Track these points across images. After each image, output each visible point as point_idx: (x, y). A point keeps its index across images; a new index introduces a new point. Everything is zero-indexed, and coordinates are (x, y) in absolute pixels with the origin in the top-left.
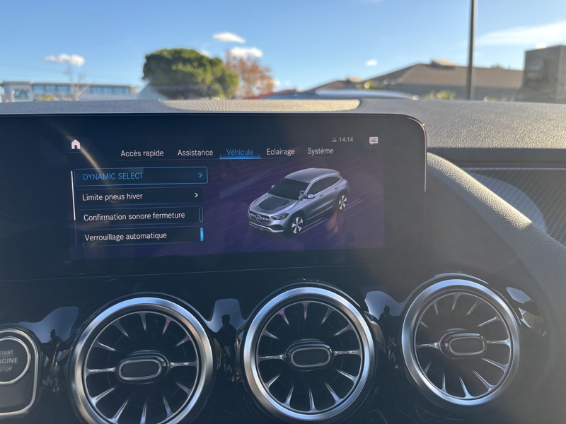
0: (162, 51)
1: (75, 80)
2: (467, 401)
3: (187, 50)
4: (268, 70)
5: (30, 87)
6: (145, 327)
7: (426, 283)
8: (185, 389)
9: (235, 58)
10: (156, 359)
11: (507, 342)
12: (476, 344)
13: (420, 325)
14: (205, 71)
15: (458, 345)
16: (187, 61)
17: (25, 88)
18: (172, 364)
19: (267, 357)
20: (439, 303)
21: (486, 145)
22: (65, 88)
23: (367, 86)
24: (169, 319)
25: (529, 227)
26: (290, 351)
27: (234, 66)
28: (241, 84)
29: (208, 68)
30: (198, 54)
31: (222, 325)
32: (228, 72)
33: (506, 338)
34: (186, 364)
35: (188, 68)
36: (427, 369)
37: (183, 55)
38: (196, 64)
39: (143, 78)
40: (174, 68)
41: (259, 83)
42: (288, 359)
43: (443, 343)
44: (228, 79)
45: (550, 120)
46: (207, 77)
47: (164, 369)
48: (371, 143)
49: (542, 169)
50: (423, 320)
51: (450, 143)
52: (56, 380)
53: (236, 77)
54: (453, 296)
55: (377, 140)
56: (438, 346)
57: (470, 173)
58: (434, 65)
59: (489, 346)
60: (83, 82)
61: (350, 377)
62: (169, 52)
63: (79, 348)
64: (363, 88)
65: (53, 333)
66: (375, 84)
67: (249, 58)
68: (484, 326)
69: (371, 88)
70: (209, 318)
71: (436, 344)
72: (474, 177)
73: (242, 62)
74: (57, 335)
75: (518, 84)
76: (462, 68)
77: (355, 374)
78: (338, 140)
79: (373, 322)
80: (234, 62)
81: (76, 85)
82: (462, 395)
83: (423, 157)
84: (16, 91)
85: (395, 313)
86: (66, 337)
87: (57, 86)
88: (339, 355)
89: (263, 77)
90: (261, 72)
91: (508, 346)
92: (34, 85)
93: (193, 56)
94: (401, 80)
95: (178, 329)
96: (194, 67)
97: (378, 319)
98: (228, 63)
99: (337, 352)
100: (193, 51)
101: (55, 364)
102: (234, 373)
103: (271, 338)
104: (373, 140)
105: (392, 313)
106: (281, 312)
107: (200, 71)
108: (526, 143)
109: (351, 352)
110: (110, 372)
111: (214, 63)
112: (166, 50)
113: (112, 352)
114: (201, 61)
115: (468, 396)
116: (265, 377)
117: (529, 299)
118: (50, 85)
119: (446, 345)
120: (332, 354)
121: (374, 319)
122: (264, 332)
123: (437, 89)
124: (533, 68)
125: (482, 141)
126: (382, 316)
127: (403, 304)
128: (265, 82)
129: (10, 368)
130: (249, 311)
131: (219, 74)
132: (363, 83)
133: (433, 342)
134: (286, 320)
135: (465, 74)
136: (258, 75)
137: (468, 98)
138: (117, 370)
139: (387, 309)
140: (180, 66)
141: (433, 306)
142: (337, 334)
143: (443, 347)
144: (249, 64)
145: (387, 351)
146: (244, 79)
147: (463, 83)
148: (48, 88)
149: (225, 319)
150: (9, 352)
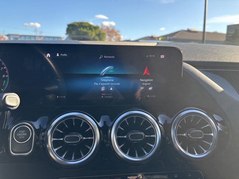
0: (74, 23)
1: (38, 34)
2: (196, 156)
3: (85, 23)
4: (119, 32)
5: (19, 37)
6: (74, 124)
7: (181, 111)
8: (89, 147)
9: (104, 26)
10: (78, 135)
11: (212, 134)
12: (200, 134)
13: (179, 127)
14: (92, 31)
15: (193, 134)
16: (85, 27)
17: (17, 37)
18: (84, 138)
19: (120, 137)
20: (186, 119)
21: (207, 60)
22: (33, 37)
23: (160, 39)
24: (83, 121)
25: (223, 91)
26: (129, 134)
27: (105, 30)
28: (107, 37)
29: (94, 30)
30: (89, 24)
31: (103, 125)
32: (102, 32)
33: (212, 133)
34: (89, 138)
35: (85, 30)
36: (181, 143)
37: (83, 24)
38: (88, 28)
39: (66, 34)
40: (79, 30)
41: (114, 37)
42: (128, 137)
43: (187, 134)
44: (102, 35)
45: (233, 52)
46: (93, 34)
47: (81, 139)
48: (161, 57)
49: (229, 70)
50: (180, 125)
51: (193, 59)
52: (41, 143)
53: (105, 34)
54: (191, 116)
55: (164, 57)
56: (185, 135)
57: (200, 71)
58: (189, 31)
59: (205, 136)
60: (41, 35)
61: (152, 145)
62: (78, 23)
63: (49, 132)
64: (158, 40)
65: (40, 126)
66: (163, 38)
67: (111, 26)
68: (203, 128)
69: (162, 40)
70: (99, 122)
71: (184, 134)
72: (202, 72)
73: (108, 28)
74: (41, 126)
75: (224, 39)
76: (200, 32)
77: (153, 144)
78: (149, 56)
79: (161, 126)
80: (105, 28)
81: (38, 36)
82: (194, 154)
83: (181, 64)
84: (13, 38)
85: (169, 122)
86: (45, 127)
87: (30, 36)
88: (147, 137)
89: (116, 35)
90: (116, 32)
91: (212, 136)
92: (20, 36)
93: (87, 25)
94: (174, 37)
95: (87, 125)
96: (88, 30)
97: (163, 125)
98: (102, 28)
99: (146, 136)
100: (87, 23)
101: (41, 137)
102: (107, 143)
103: (122, 130)
104: (162, 56)
105: (168, 122)
106: (126, 119)
107: (90, 31)
108: (223, 60)
109: (152, 136)
110: (61, 140)
111: (96, 28)
112: (76, 23)
113: (62, 133)
114: (90, 27)
115: (196, 154)
116: (119, 144)
117: (222, 119)
118: (27, 36)
119: (188, 135)
120: (145, 136)
121: (161, 125)
122: (119, 127)
123: (190, 41)
124: (230, 33)
125: (205, 59)
126: (164, 124)
127: (172, 119)
128: (117, 37)
129: (24, 137)
130: (113, 119)
131: (98, 33)
132: (158, 38)
133: (183, 134)
134: (128, 124)
135: (202, 34)
136: (114, 34)
137: (203, 43)
138: (64, 139)
139: (166, 121)
140: (82, 29)
141: (184, 120)
142: (147, 129)
143: (187, 135)
144: (111, 29)
145: (166, 137)
146: (108, 35)
147: (201, 38)
148: (26, 37)
149: (105, 122)
150: (23, 131)
